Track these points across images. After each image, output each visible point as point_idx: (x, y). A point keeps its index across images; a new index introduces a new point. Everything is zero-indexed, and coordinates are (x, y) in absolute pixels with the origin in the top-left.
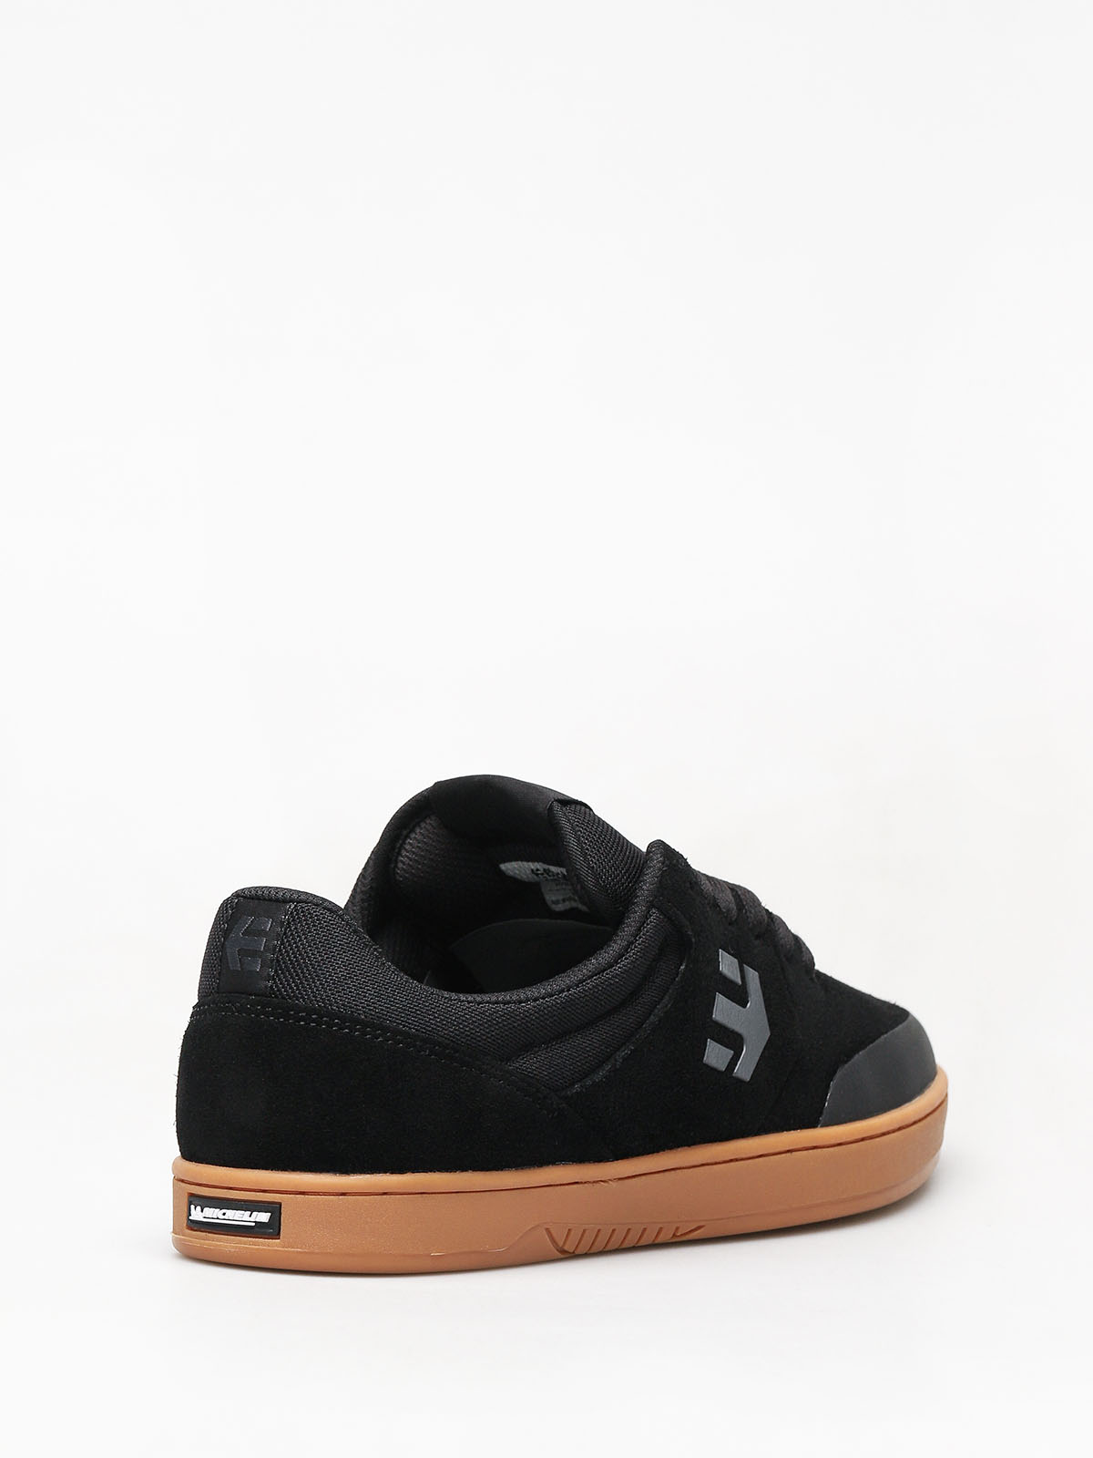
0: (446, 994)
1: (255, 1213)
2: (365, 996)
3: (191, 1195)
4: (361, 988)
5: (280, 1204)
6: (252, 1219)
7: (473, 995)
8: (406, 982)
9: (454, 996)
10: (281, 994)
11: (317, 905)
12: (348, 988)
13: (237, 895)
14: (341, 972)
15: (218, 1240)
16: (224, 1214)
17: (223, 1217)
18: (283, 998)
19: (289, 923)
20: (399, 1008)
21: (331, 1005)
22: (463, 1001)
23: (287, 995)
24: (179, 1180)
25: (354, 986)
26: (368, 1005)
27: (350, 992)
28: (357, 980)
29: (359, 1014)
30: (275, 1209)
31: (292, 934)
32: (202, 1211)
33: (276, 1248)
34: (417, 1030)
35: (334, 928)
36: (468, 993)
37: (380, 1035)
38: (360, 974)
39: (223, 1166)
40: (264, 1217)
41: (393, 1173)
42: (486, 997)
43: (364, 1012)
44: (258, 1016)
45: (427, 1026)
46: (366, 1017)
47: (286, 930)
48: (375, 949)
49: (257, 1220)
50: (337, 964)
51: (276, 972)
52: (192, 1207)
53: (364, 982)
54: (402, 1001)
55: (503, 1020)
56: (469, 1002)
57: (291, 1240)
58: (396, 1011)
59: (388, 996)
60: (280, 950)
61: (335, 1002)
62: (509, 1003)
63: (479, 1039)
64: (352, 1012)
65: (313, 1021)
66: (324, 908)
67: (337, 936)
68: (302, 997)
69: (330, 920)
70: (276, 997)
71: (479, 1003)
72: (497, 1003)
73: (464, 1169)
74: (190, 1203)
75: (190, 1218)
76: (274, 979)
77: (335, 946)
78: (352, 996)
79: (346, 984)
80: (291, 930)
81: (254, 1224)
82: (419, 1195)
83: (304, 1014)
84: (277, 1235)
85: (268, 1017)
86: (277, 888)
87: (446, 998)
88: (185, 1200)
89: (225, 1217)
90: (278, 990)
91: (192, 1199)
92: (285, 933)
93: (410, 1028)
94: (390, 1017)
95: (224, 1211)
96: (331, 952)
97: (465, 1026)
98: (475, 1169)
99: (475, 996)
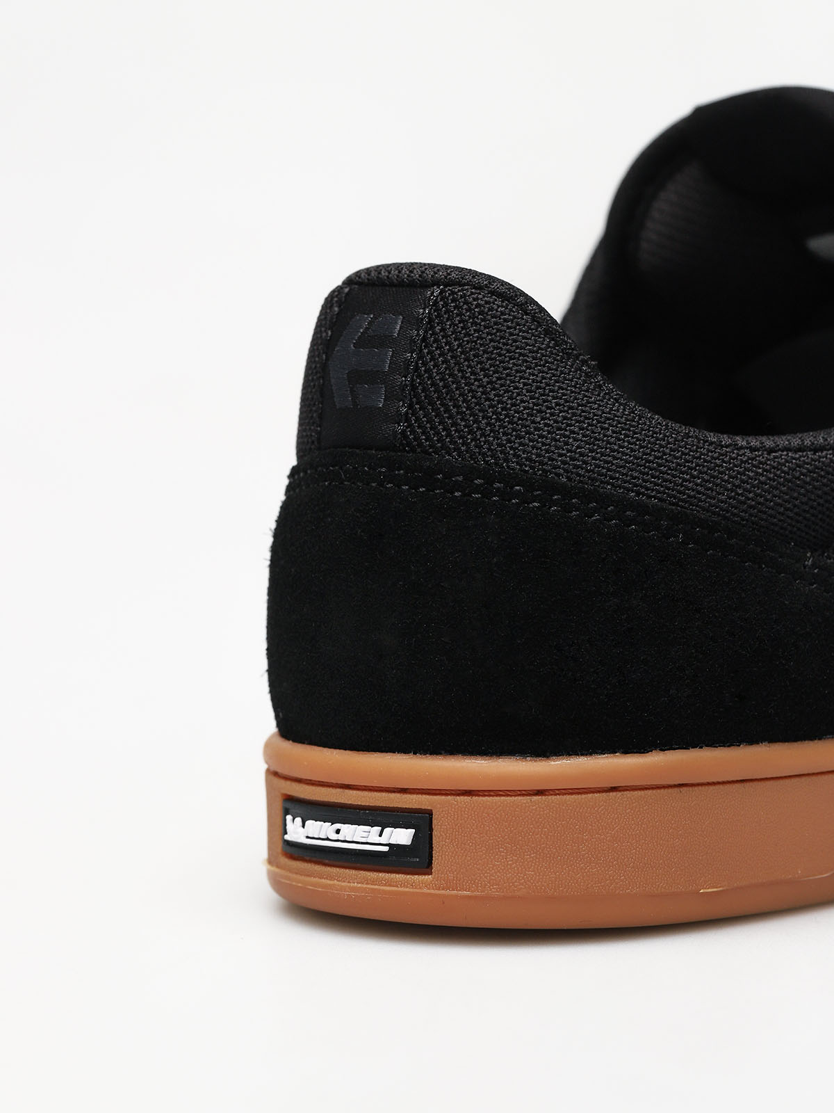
0: (712, 437)
1: (388, 830)
2: (566, 443)
3: (289, 799)
4: (559, 429)
5: (430, 813)
6: (383, 840)
7: (760, 438)
8: (640, 417)
9: (726, 439)
10: (420, 445)
11: (480, 288)
12: (536, 429)
13: (349, 281)
14: (522, 401)
15: (332, 878)
16: (338, 831)
17: (335, 836)
18: (426, 452)
19: (431, 321)
20: (626, 461)
21: (506, 460)
22: (742, 448)
23: (431, 446)
24: (273, 774)
25: (546, 425)
26: (572, 459)
27: (541, 436)
28: (552, 414)
29: (558, 475)
30: (421, 821)
31: (436, 341)
32: (303, 826)
33: (425, 890)
34: (661, 500)
35: (509, 328)
36: (749, 434)
37: (595, 510)
38: (557, 404)
39: (335, 748)
40: (403, 836)
41: (626, 751)
42: (782, 441)
43: (566, 471)
44: (381, 484)
45: (680, 492)
46: (569, 479)
47: (426, 332)
48: (584, 362)
49: (393, 841)
50: (516, 388)
51: (411, 406)
52: (289, 818)
53: (565, 418)
54: (632, 450)
55: (813, 479)
56: (753, 449)
57: (451, 876)
58: (624, 467)
59: (608, 442)
60: (417, 369)
61: (515, 455)
62: (822, 449)
63: (771, 512)
64: (544, 471)
65: (477, 489)
66: (493, 293)
67: (515, 341)
68: (457, 449)
69: (502, 313)
70: (413, 450)
71: (770, 451)
72: (799, 449)
73: (752, 740)
74: (287, 812)
75: (287, 837)
76: (407, 420)
77: (511, 358)
78: (544, 444)
79: (533, 422)
80: (434, 334)
81: (386, 849)
82: (676, 790)
83: (460, 478)
84: (425, 865)
85: (399, 487)
86: (412, 264)
87: (711, 443)
88: (279, 805)
89: (340, 837)
90: (415, 439)
91: (289, 805)
92: (424, 339)
93: (650, 497)
94: (611, 478)
95: (338, 826)
96: (505, 369)
97: (745, 490)
98: (772, 740)
99: (764, 439)
